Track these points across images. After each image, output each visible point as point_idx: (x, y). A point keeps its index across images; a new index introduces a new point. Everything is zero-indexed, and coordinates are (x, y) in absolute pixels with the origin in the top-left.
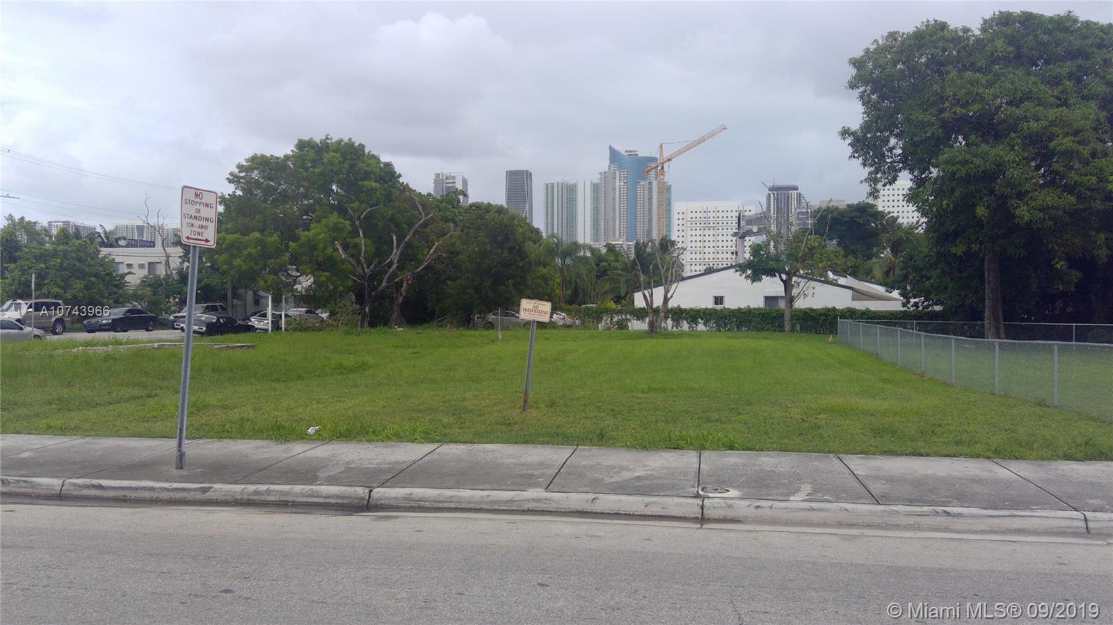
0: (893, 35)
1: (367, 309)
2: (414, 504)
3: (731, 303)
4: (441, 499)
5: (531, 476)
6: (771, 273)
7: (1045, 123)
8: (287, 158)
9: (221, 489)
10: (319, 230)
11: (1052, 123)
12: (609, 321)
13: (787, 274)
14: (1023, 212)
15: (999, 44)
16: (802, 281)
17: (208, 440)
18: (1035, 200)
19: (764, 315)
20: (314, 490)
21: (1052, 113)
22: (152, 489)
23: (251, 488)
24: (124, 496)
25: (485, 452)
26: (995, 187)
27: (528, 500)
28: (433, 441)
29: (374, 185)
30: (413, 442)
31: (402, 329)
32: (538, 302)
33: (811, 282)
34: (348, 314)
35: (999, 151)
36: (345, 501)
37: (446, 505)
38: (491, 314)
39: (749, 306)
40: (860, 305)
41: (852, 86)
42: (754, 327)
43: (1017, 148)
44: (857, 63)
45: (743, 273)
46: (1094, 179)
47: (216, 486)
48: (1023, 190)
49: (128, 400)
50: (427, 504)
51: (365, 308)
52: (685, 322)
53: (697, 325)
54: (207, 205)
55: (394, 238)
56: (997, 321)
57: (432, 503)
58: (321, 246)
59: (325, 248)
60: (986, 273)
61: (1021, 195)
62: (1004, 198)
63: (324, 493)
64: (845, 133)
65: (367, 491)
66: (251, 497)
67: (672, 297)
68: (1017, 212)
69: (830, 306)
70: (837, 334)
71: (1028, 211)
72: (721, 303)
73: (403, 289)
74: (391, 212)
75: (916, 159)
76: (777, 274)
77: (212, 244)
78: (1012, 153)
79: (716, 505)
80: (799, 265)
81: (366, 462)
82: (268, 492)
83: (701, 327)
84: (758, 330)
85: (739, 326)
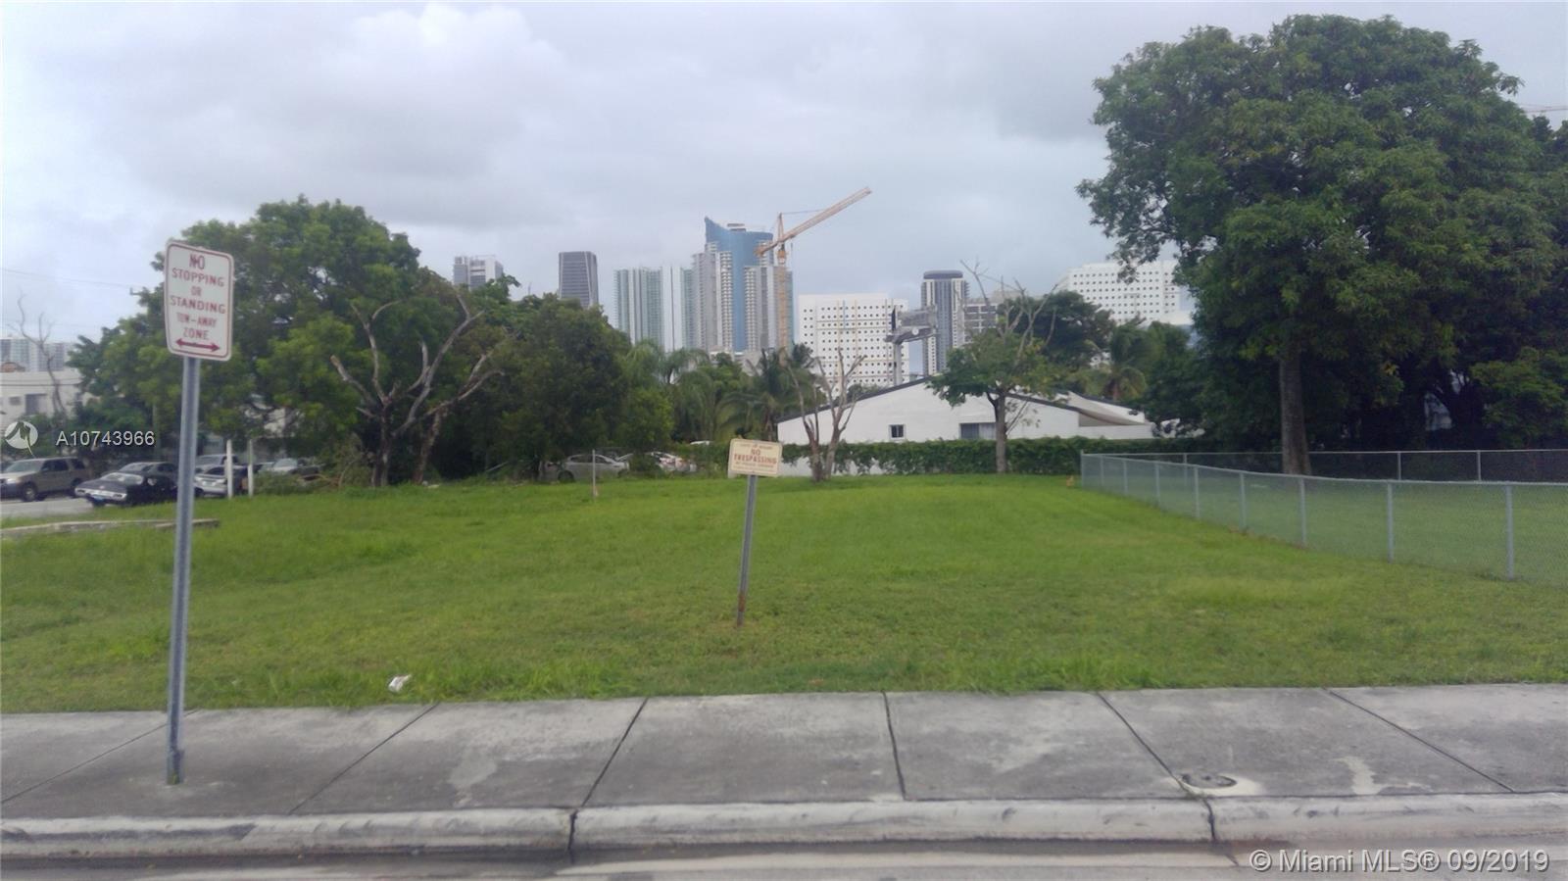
0: (1152, 49)
1: (385, 458)
2: (664, 839)
3: (915, 435)
4: (714, 827)
5: (852, 765)
6: (977, 390)
7: (1372, 170)
8: (246, 229)
9: (272, 828)
10: (303, 339)
11: (1383, 171)
13: (999, 392)
14: (1347, 296)
15: (1301, 60)
16: (1020, 403)
17: (208, 713)
18: (1363, 279)
19: (962, 449)
20: (463, 821)
21: (1381, 158)
22: (131, 835)
23: (334, 823)
24: (74, 852)
25: (733, 713)
26: (1308, 261)
27: (881, 821)
28: (625, 694)
29: (386, 269)
30: (590, 698)
31: (435, 486)
32: (760, 444)
33: (1029, 403)
34: (352, 466)
35: (1310, 210)
36: (526, 841)
37: (725, 838)
38: (569, 458)
39: (941, 438)
40: (1092, 433)
41: (1099, 120)
42: (949, 467)
43: (1336, 205)
44: (1107, 88)
45: (938, 390)
46: (1443, 249)
47: (264, 822)
48: (1347, 264)
49: (33, 629)
50: (688, 839)
51: (381, 456)
52: (853, 462)
53: (869, 467)
54: (213, 280)
55: (424, 349)
56: (1299, 449)
57: (698, 836)
58: (309, 363)
59: (315, 367)
60: (1282, 385)
61: (1344, 273)
62: (1320, 278)
63: (481, 826)
64: (1084, 189)
65: (566, 817)
66: (336, 843)
67: (844, 428)
68: (1340, 297)
69: (1052, 435)
70: (1079, 473)
71: (1356, 295)
72: (901, 435)
73: (435, 425)
74: (412, 311)
75: (1183, 224)
76: (985, 393)
77: (225, 352)
78: (1329, 212)
79: (1236, 815)
80: (1015, 379)
81: (530, 748)
82: (369, 830)
83: (875, 469)
84: (954, 472)
85: (928, 467)
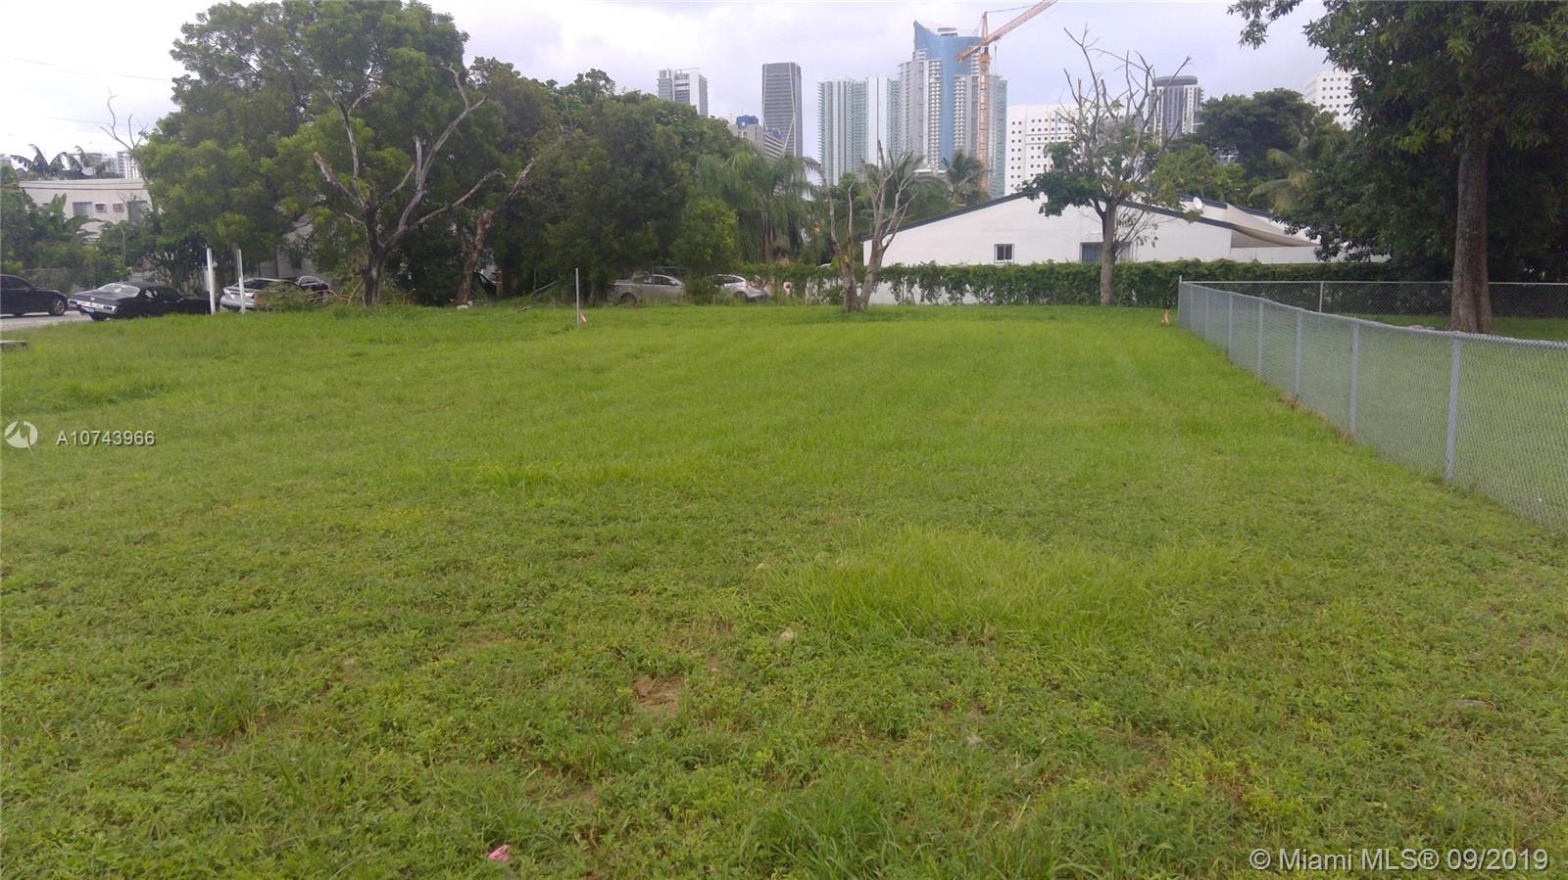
1: (374, 273)
3: (1022, 258)
6: (1081, 198)
12: (815, 290)
13: (1108, 200)
16: (1137, 214)
19: (1076, 274)
29: (414, 54)
33: (1154, 214)
38: (626, 279)
40: (1243, 256)
42: (1059, 296)
51: (371, 270)
52: (943, 289)
53: (962, 294)
55: (418, 145)
56: (1476, 280)
60: (1461, 187)
62: (1503, 20)
68: (1531, 49)
69: (1189, 257)
70: (1176, 310)
72: (1009, 257)
76: (1092, 201)
83: (969, 298)
84: (1065, 302)
85: (1033, 296)
